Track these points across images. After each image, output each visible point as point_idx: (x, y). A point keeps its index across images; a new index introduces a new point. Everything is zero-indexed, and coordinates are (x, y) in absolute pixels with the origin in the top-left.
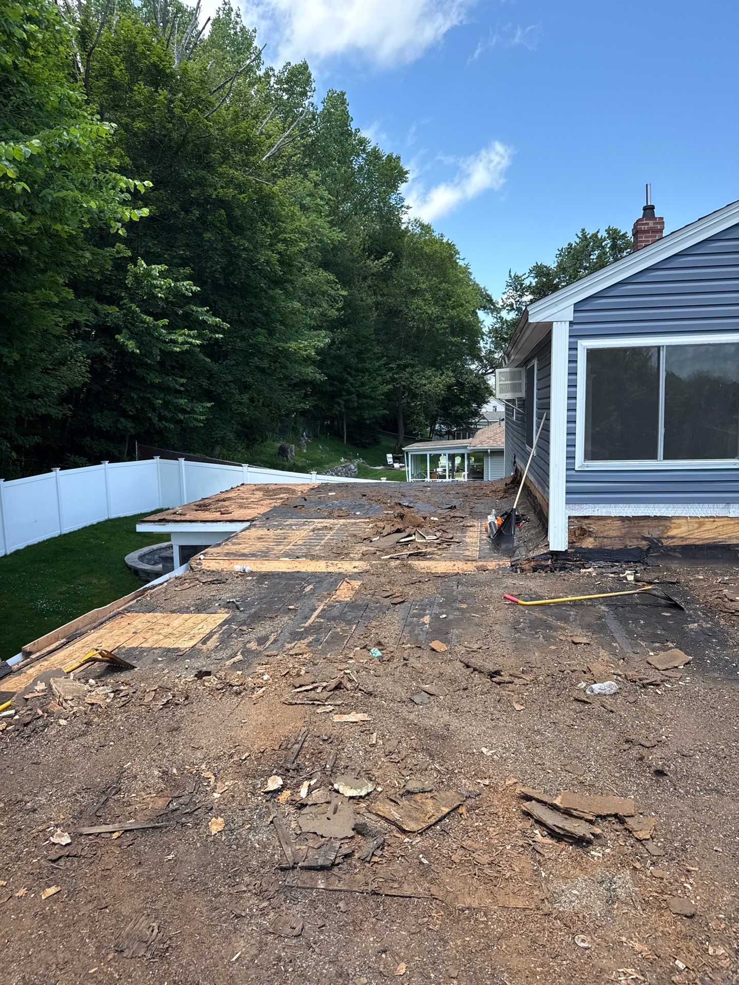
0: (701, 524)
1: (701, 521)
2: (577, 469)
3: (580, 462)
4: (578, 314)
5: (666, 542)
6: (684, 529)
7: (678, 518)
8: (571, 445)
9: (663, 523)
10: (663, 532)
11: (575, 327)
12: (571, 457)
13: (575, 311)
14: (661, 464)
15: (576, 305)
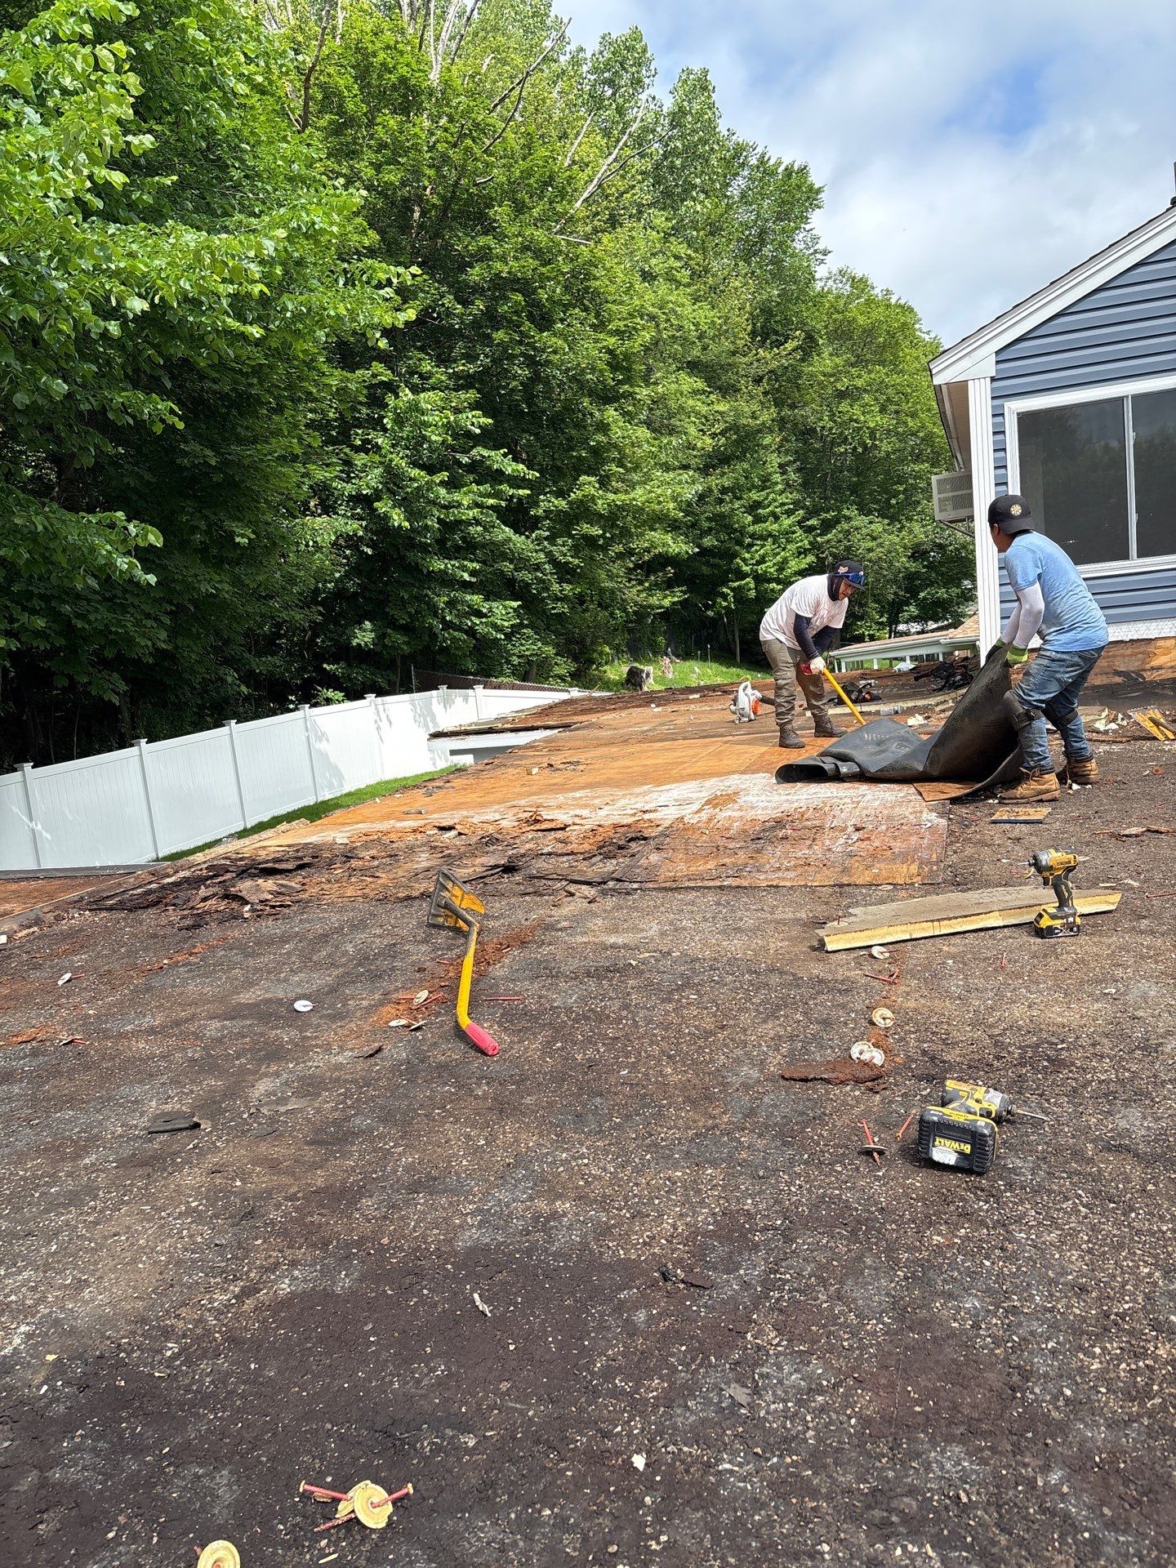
4: (1002, 366)
5: (1149, 676)
7: (1165, 639)
9: (1143, 648)
10: (1144, 662)
11: (1001, 384)
13: (998, 362)
14: (1135, 564)
15: (997, 353)
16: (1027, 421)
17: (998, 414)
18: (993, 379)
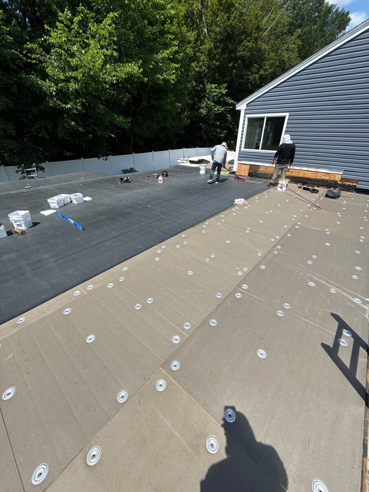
0: (267, 168)
1: (267, 167)
2: (241, 151)
3: (243, 149)
4: (247, 107)
5: (258, 172)
6: (263, 169)
7: (262, 166)
8: (241, 144)
9: (258, 167)
10: (258, 169)
11: (246, 111)
12: (240, 148)
13: (247, 106)
14: (260, 150)
15: (247, 104)
16: (250, 119)
17: (245, 117)
18: (245, 110)
